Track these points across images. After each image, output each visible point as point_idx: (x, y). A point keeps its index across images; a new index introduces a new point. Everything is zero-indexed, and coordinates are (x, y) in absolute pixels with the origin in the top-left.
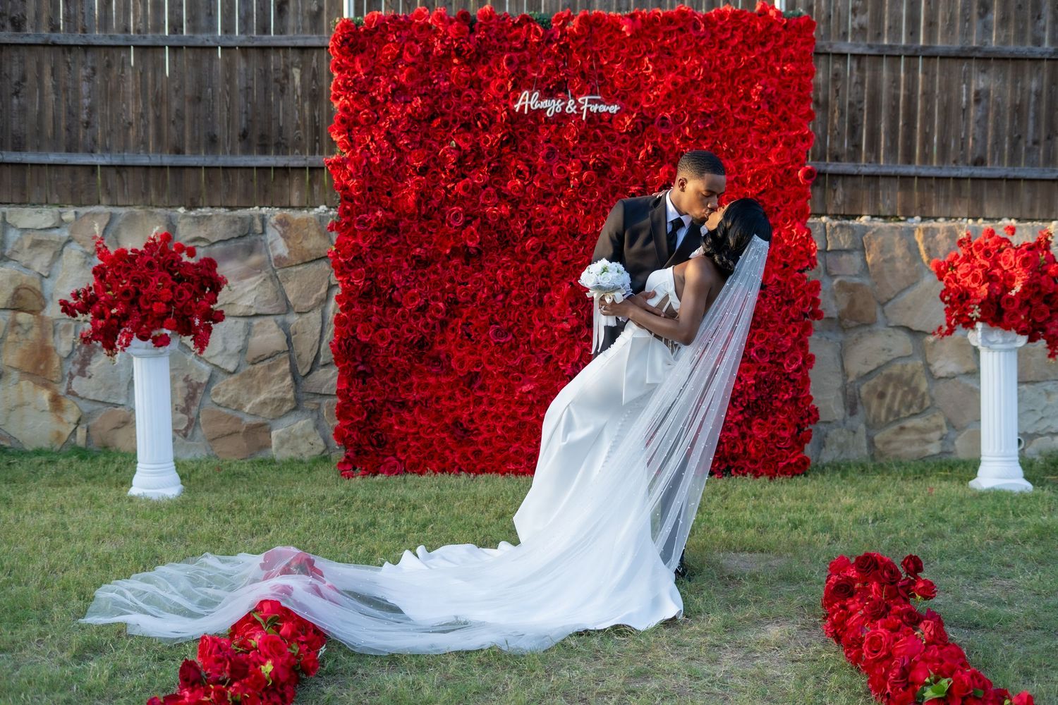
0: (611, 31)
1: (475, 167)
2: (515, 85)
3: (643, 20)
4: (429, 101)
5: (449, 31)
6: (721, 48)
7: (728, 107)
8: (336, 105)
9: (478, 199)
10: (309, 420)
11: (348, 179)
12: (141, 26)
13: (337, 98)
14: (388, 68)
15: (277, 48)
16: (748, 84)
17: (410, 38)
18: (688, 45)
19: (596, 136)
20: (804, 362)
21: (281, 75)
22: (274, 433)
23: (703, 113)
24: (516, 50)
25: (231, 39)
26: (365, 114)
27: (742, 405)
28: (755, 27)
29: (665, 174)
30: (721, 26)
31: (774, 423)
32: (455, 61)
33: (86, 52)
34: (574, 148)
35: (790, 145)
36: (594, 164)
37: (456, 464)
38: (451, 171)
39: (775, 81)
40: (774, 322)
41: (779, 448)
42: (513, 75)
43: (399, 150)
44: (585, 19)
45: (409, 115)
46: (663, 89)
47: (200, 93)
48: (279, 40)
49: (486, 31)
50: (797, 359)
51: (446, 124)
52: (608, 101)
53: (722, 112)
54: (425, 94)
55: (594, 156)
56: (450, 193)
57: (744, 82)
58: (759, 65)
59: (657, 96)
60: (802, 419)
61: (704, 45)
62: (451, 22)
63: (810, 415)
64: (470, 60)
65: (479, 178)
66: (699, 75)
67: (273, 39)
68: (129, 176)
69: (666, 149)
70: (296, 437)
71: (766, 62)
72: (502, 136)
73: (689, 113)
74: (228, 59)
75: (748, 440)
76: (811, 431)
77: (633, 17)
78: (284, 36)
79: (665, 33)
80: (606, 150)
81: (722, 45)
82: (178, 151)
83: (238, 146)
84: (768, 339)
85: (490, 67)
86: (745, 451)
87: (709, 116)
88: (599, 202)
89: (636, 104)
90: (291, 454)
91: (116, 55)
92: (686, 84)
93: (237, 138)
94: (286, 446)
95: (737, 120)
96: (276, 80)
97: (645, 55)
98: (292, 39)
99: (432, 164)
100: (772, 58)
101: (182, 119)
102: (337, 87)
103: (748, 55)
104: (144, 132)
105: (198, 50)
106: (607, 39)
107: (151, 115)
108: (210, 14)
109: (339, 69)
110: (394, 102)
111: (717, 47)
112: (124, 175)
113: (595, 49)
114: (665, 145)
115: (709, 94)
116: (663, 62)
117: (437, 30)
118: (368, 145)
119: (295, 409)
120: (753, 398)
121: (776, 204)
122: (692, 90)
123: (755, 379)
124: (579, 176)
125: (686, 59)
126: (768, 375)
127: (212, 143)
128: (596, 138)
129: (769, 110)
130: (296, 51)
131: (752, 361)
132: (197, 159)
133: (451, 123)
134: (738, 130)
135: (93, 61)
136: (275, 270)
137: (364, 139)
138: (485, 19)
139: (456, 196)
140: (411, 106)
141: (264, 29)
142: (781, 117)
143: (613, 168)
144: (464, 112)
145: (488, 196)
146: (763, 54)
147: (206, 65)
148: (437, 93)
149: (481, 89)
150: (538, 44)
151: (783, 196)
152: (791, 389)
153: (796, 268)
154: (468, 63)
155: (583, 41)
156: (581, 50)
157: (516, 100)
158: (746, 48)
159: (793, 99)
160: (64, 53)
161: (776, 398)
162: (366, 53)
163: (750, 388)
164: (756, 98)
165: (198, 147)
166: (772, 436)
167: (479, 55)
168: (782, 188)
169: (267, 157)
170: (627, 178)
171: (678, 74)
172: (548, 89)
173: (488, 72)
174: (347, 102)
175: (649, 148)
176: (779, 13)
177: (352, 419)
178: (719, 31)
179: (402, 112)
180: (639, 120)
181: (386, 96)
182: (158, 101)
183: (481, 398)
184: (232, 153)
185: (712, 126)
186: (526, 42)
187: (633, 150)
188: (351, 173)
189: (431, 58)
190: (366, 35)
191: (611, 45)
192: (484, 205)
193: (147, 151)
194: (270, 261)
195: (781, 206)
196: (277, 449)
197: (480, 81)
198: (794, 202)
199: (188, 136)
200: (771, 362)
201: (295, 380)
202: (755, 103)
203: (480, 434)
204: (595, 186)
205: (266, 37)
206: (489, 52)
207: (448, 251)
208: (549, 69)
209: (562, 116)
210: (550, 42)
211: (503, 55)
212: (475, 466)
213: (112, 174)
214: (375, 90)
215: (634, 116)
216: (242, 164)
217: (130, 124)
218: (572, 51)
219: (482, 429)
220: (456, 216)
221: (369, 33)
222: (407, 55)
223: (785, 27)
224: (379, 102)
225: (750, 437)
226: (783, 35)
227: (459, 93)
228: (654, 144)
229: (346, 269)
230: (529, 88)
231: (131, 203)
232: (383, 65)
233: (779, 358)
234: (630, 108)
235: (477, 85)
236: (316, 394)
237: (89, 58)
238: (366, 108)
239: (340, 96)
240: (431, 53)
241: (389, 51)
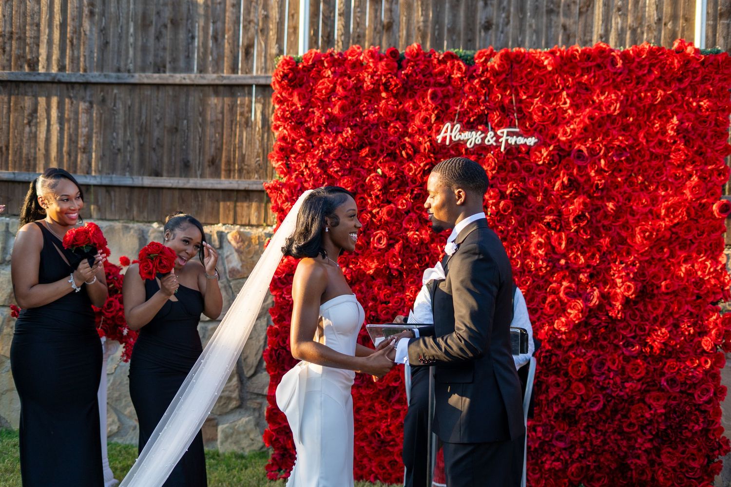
0: (530, 67)
1: (399, 193)
2: (438, 117)
3: (561, 56)
4: (359, 132)
5: (379, 66)
6: (638, 83)
7: (644, 142)
8: (276, 134)
9: (401, 224)
10: (251, 417)
11: (283, 202)
12: (131, 66)
13: (277, 128)
14: (323, 101)
15: (243, 86)
16: (665, 119)
17: (343, 74)
18: (605, 81)
19: (514, 166)
20: (715, 394)
21: (246, 109)
22: (220, 428)
23: (619, 146)
24: (440, 85)
25: (203, 78)
26: (301, 142)
27: (651, 433)
28: (672, 63)
29: (579, 205)
30: (639, 63)
31: (683, 453)
32: (384, 95)
33: (85, 89)
34: (493, 177)
35: (705, 179)
36: (511, 193)
37: (373, 472)
38: (377, 197)
39: (692, 116)
40: (685, 353)
41: (689, 478)
42: (436, 108)
43: (330, 177)
44: (507, 57)
45: (340, 144)
46: (579, 123)
47: (177, 124)
48: (244, 78)
49: (413, 66)
50: (708, 391)
51: (372, 154)
52: (526, 133)
53: (638, 145)
54: (355, 125)
55: (512, 186)
56: (375, 218)
57: (660, 117)
58: (676, 101)
59: (574, 130)
60: (713, 450)
61: (622, 81)
62: (381, 58)
63: (720, 446)
64: (397, 94)
65: (402, 204)
66: (615, 110)
67: (239, 78)
68: (115, 195)
69: (581, 180)
70: (239, 433)
71: (683, 98)
72: (425, 166)
73: (604, 146)
74: (201, 95)
75: (657, 467)
76: (721, 462)
77: (552, 53)
78: (249, 75)
79: (583, 69)
80: (523, 180)
81: (639, 81)
82: (157, 174)
83: (208, 171)
84: (679, 369)
85: (415, 102)
86: (653, 479)
87: (624, 149)
88: (515, 230)
89: (554, 137)
90: (235, 448)
91: (110, 91)
92: (602, 118)
93: (206, 164)
94: (230, 440)
95: (652, 154)
96: (242, 114)
97: (563, 90)
98: (255, 77)
99: (360, 190)
100: (689, 93)
101: (162, 146)
102: (277, 119)
103: (665, 90)
104: (130, 157)
105: (177, 88)
106: (526, 76)
107: (136, 143)
108: (188, 57)
109: (280, 102)
110: (327, 133)
111: (634, 82)
112: (112, 193)
113: (514, 84)
114: (581, 176)
115: (625, 128)
116: (580, 97)
117: (368, 66)
118: (302, 172)
119: (240, 407)
120: (663, 427)
121: (690, 237)
122: (608, 124)
123: (665, 407)
124: (496, 204)
125: (603, 93)
126: (679, 405)
127: (186, 169)
128: (514, 167)
129: (685, 145)
130: (259, 89)
131: (663, 390)
132: (172, 181)
133: (378, 152)
134: (654, 163)
135: (91, 96)
136: (229, 281)
137: (299, 166)
138: (412, 56)
139: (380, 221)
140: (342, 136)
141: (234, 69)
142: (696, 152)
143: (530, 198)
144: (391, 142)
145: (409, 222)
146: (679, 89)
147: (183, 100)
148: (367, 125)
149: (407, 121)
150: (461, 79)
151: (698, 229)
152: (701, 420)
153: (710, 300)
154: (396, 96)
155: (504, 76)
156: (502, 85)
157: (438, 132)
158: (662, 84)
159: (710, 133)
160: (68, 89)
161: (686, 428)
162: (304, 87)
163: (660, 416)
164: (671, 133)
165: (174, 170)
166: (682, 465)
167: (406, 89)
168: (697, 220)
169: (231, 180)
170: (543, 208)
171: (595, 108)
172: (469, 121)
173: (413, 105)
174: (285, 132)
175: (565, 179)
176: (697, 51)
177: (280, 424)
178: (637, 68)
179: (333, 142)
180: (556, 152)
181: (319, 127)
182: (144, 131)
183: (399, 411)
184: (202, 176)
185: (627, 159)
186: (450, 77)
187: (549, 182)
188: (286, 197)
189: (362, 92)
190: (304, 71)
191: (531, 80)
192: (407, 230)
193: (131, 174)
194: (225, 272)
195: (695, 238)
196: (222, 443)
197: (405, 113)
198: (709, 235)
199: (165, 160)
200: (681, 392)
201: (241, 380)
202: (671, 137)
203: (396, 445)
204: (511, 214)
205: (233, 76)
206: (416, 87)
207: (371, 272)
208: (470, 102)
209: (482, 149)
210: (471, 78)
211: (428, 90)
212: (390, 474)
213: (102, 192)
214: (310, 121)
215: (551, 148)
216: (209, 186)
217: (119, 150)
218: (492, 86)
219: (398, 440)
220: (379, 239)
221: (307, 69)
222: (339, 89)
223: (703, 63)
224: (313, 133)
225: (659, 464)
226: (700, 71)
227: (387, 125)
228: (570, 175)
229: (279, 285)
230: (452, 120)
231: (117, 218)
232: (318, 99)
233: (690, 388)
234: (548, 140)
235: (405, 118)
236: (258, 395)
237: (88, 93)
238: (302, 137)
239: (280, 126)
240: (362, 87)
241: (322, 86)
